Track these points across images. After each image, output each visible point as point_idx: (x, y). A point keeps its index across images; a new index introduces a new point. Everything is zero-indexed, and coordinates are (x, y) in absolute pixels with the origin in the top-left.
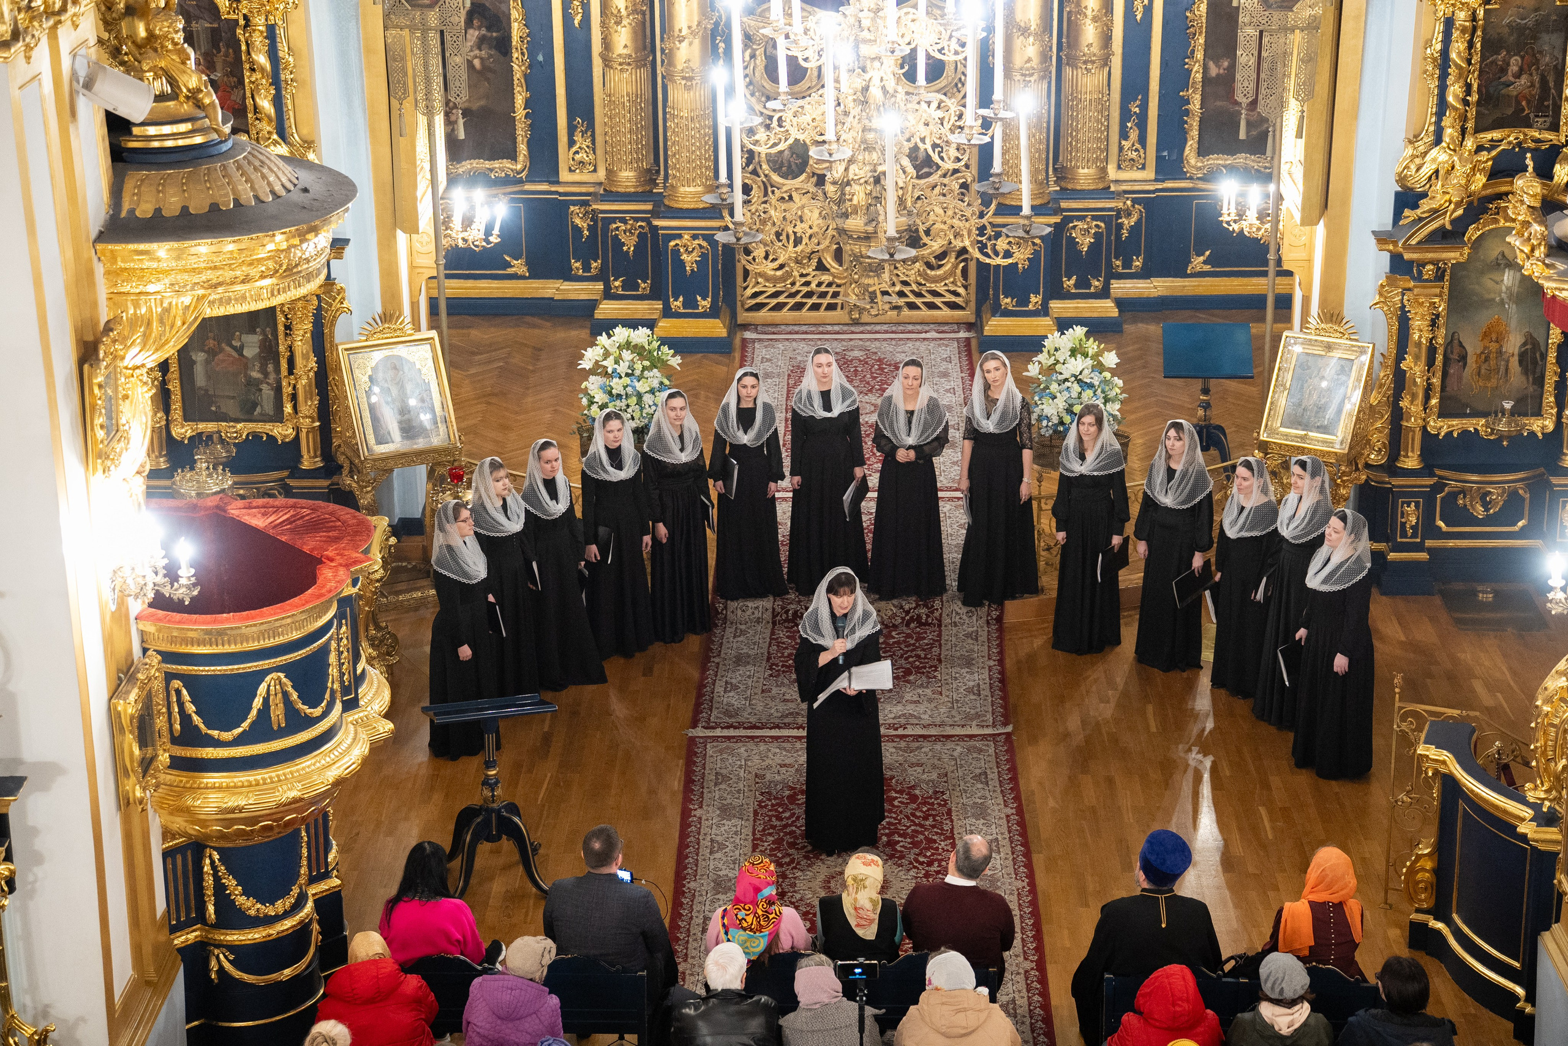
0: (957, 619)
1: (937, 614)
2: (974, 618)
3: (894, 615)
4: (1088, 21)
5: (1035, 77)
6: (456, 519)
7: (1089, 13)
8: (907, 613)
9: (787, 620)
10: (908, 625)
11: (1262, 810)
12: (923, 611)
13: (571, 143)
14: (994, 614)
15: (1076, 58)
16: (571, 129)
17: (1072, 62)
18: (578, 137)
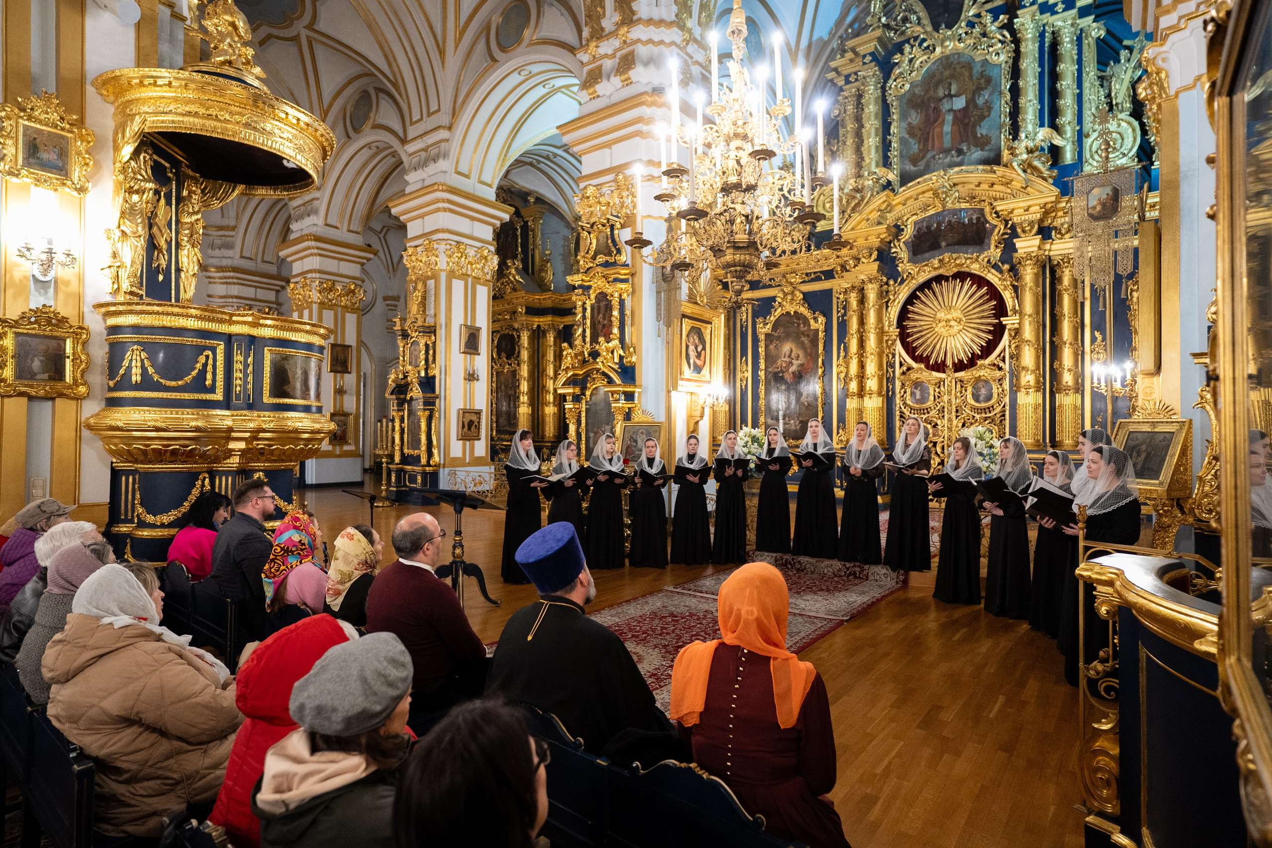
0: (878, 578)
1: (865, 572)
2: (889, 579)
3: (840, 570)
4: (1066, 371)
5: (1032, 390)
6: (568, 448)
7: (1066, 367)
8: (848, 569)
9: (782, 564)
10: (848, 577)
11: (1001, 699)
12: (857, 569)
13: (838, 433)
14: (902, 578)
15: (1061, 389)
16: (838, 428)
17: (1059, 391)
18: (841, 431)
